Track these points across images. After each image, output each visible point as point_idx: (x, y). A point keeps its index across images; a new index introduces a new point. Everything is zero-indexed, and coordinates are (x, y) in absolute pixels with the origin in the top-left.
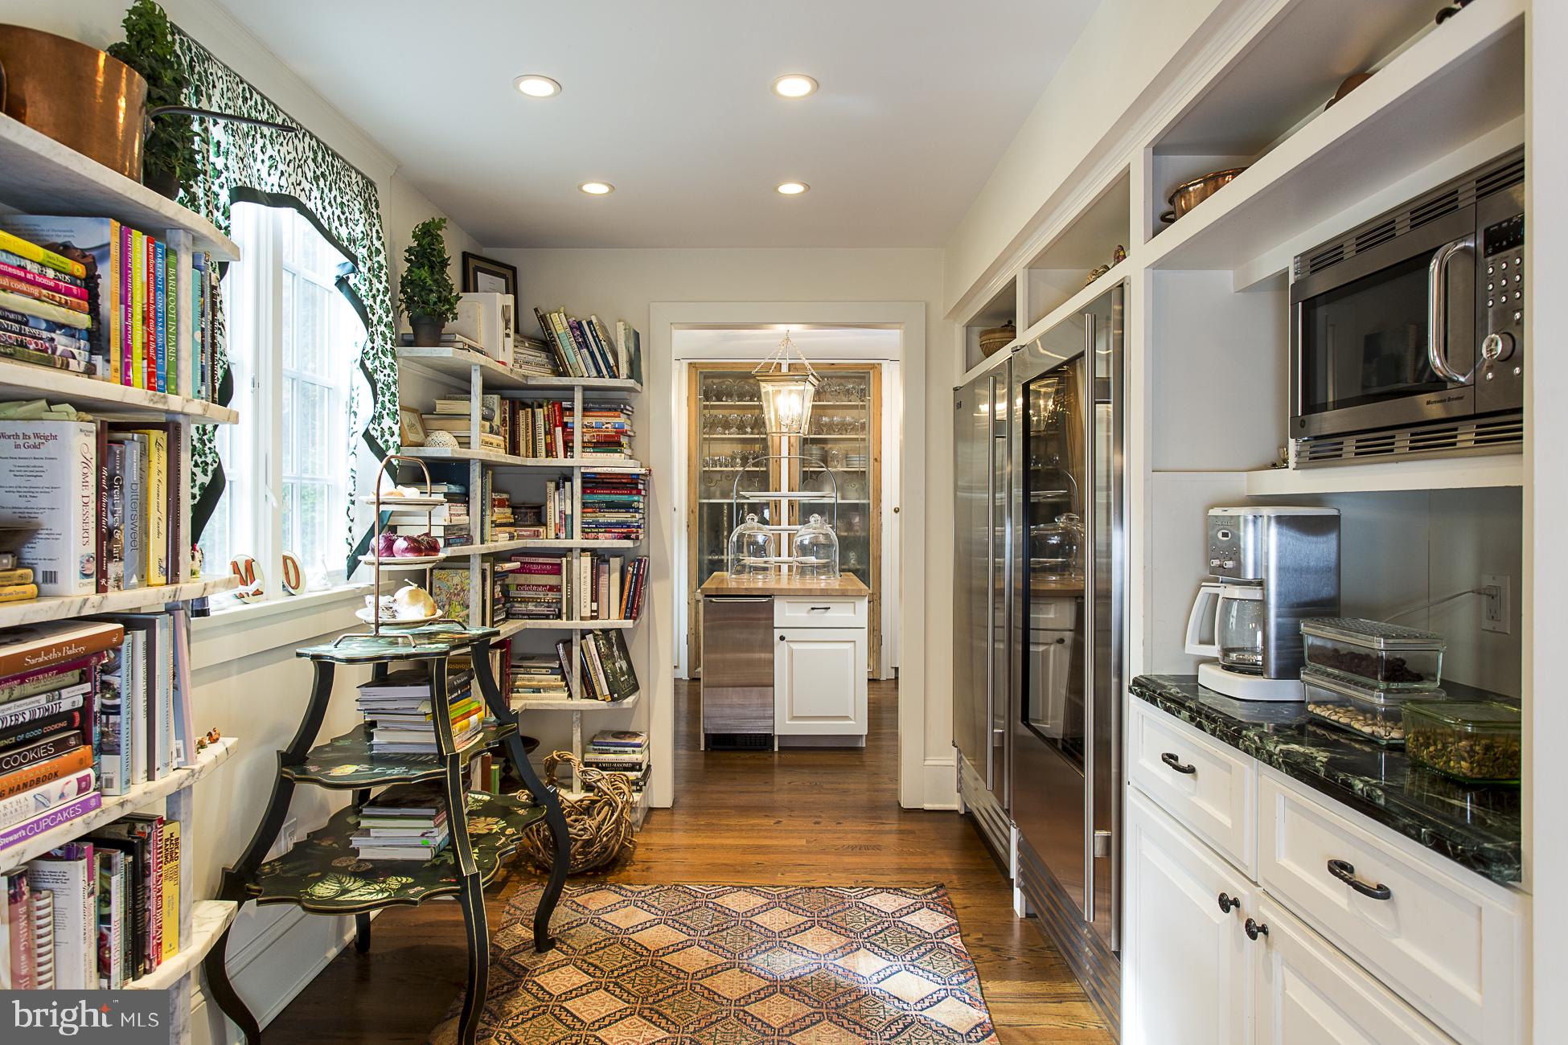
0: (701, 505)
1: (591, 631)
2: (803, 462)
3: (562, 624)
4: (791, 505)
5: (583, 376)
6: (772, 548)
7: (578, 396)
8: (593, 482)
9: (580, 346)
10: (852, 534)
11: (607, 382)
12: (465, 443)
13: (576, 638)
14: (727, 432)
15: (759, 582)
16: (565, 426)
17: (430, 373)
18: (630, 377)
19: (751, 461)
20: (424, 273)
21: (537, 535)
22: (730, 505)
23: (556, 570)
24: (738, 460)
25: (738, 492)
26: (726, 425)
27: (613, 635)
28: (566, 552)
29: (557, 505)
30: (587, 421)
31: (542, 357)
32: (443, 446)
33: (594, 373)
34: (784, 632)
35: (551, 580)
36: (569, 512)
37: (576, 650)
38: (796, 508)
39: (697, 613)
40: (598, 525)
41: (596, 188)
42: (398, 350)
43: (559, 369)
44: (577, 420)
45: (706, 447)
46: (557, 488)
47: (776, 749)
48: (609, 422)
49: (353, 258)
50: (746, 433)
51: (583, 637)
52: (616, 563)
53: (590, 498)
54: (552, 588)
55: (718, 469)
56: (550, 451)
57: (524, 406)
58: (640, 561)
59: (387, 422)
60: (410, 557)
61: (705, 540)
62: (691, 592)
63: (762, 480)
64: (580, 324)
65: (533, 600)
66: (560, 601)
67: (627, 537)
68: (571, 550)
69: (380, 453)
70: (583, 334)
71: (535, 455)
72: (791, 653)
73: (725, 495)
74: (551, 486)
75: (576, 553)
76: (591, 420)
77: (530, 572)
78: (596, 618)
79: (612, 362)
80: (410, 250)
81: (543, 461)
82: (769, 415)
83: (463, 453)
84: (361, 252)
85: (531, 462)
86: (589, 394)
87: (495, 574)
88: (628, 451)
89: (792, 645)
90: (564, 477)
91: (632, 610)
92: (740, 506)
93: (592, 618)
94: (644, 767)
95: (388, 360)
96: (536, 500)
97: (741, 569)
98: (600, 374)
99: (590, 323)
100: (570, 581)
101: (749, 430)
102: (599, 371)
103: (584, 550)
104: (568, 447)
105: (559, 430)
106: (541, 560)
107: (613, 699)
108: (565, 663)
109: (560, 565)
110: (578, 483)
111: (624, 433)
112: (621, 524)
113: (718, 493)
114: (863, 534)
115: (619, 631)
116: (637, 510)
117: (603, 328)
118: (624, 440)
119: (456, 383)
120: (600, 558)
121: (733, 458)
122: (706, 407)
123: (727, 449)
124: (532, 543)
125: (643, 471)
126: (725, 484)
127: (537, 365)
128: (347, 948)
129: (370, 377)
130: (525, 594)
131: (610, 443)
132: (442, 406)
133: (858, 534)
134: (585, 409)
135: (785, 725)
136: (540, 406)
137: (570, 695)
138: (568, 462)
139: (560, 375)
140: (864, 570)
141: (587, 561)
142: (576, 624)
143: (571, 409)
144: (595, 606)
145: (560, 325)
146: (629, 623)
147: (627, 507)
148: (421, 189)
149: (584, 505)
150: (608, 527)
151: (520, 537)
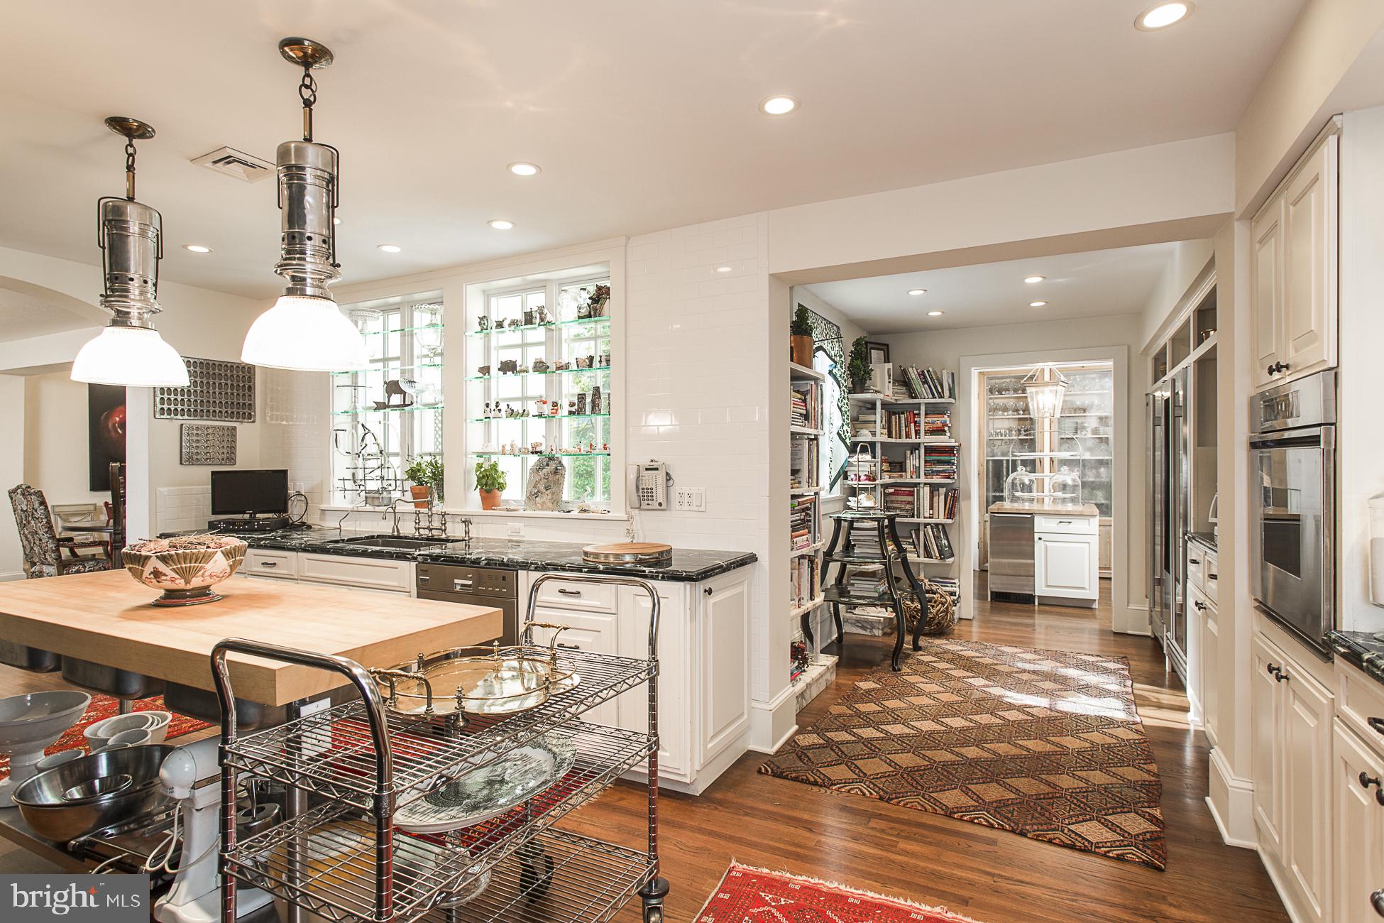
0: (988, 461)
1: (929, 524)
2: (1060, 432)
3: (915, 520)
4: (1052, 460)
5: (925, 398)
6: (1034, 487)
7: (923, 408)
8: (930, 450)
9: (924, 383)
10: (1098, 480)
11: (938, 400)
12: (874, 434)
13: (922, 527)
14: (1006, 413)
15: (1027, 506)
16: (915, 422)
17: (855, 403)
18: (950, 397)
19: (1023, 432)
20: (859, 362)
21: (901, 476)
22: (1008, 461)
23: (911, 493)
24: (1013, 432)
25: (1013, 452)
26: (1005, 409)
27: (940, 527)
28: (917, 485)
29: (911, 462)
30: (927, 420)
31: (903, 389)
32: (865, 436)
33: (931, 396)
34: (1041, 535)
35: (909, 499)
36: (917, 465)
37: (922, 534)
38: (1056, 463)
39: (985, 529)
40: (933, 472)
41: (935, 314)
42: (850, 396)
43: (912, 393)
44: (922, 419)
45: (991, 422)
46: (912, 453)
47: (1036, 603)
48: (938, 420)
49: (835, 362)
50: (1019, 414)
51: (925, 527)
52: (942, 491)
53: (929, 458)
54: (909, 503)
55: (1000, 438)
56: (908, 436)
57: (894, 414)
58: (955, 490)
59: (845, 427)
60: (867, 482)
61: (991, 483)
62: (981, 516)
63: (1030, 444)
64: (923, 372)
65: (899, 508)
66: (913, 509)
67: (949, 478)
68: (919, 484)
69: (843, 441)
70: (925, 377)
71: (900, 438)
72: (1046, 547)
73: (1003, 455)
74: (909, 452)
75: (922, 486)
76: (930, 420)
77: (898, 495)
78: (932, 518)
79: (940, 390)
80: (851, 352)
81: (904, 440)
82: (1032, 406)
83: (874, 439)
84: (837, 359)
85: (899, 441)
86: (928, 406)
87: (885, 493)
88: (948, 434)
89: (1047, 543)
90: (915, 447)
91: (950, 514)
92: (1014, 462)
93: (930, 518)
94: (957, 594)
95: (846, 401)
96: (901, 460)
97: (1014, 499)
98: (934, 397)
99: (928, 371)
100: (918, 499)
101: (1021, 412)
102: (933, 395)
103: (925, 484)
104: (917, 432)
105: (912, 425)
106: (903, 489)
107: (941, 559)
108: (915, 540)
109: (913, 491)
110: (922, 451)
111: (947, 425)
112: (943, 471)
113: (999, 454)
114: (1107, 480)
115: (943, 525)
116: (953, 464)
117: (935, 372)
118: (946, 428)
119: (871, 406)
120: (934, 488)
121: (1010, 430)
122: (991, 399)
123: (1007, 424)
124: (899, 480)
125: (957, 444)
126: (1004, 447)
127: (902, 393)
128: (833, 642)
129: (840, 409)
130: (895, 505)
131: (939, 431)
132: (861, 418)
133: (1103, 480)
134: (926, 414)
135: (1040, 590)
136: (903, 413)
137: (918, 556)
138: (918, 441)
139: (913, 398)
140: (1107, 505)
141: (927, 489)
142: (922, 520)
143: (919, 414)
144: (931, 512)
145: (913, 374)
146: (950, 521)
147: (948, 463)
148: (854, 322)
149: (926, 462)
150: (938, 472)
151: (893, 477)
